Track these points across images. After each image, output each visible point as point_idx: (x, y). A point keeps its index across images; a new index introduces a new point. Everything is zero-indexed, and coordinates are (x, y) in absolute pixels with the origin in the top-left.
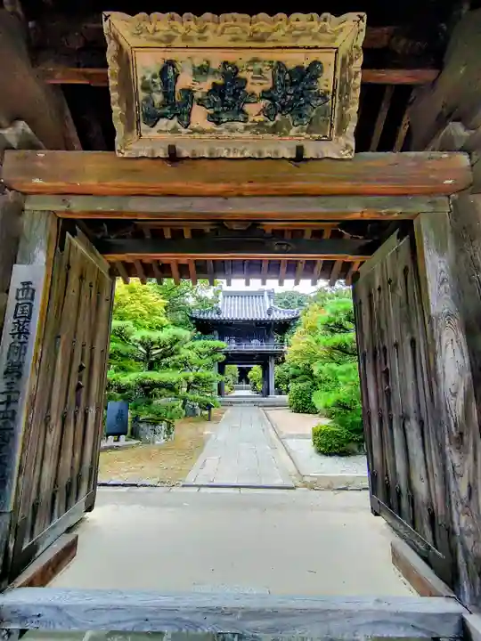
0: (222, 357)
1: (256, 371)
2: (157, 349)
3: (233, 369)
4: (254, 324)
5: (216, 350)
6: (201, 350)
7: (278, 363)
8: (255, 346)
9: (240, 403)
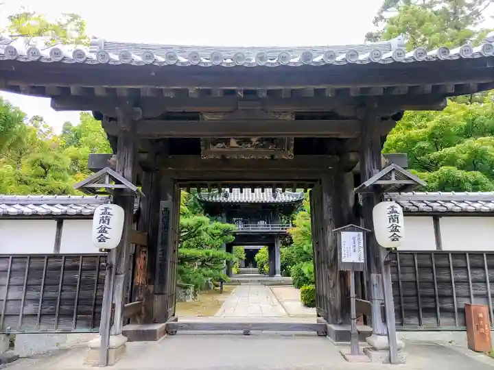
0: (231, 238)
1: (263, 252)
2: (185, 232)
3: (240, 250)
4: (260, 207)
5: (226, 232)
6: (215, 232)
7: (285, 244)
8: (261, 227)
9: (247, 282)
